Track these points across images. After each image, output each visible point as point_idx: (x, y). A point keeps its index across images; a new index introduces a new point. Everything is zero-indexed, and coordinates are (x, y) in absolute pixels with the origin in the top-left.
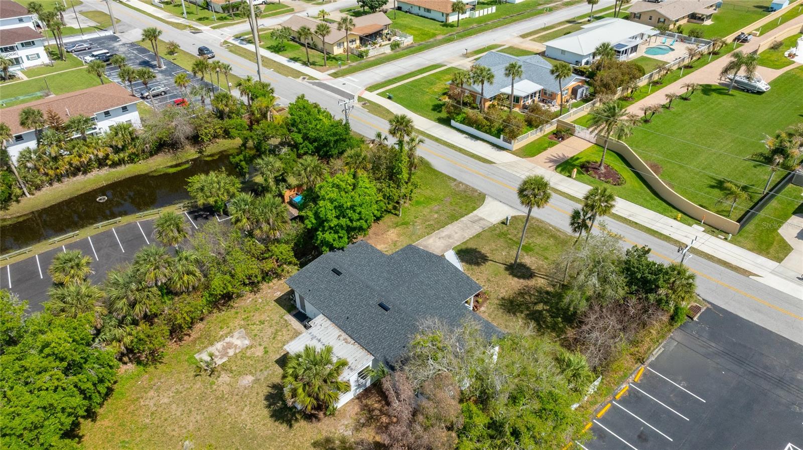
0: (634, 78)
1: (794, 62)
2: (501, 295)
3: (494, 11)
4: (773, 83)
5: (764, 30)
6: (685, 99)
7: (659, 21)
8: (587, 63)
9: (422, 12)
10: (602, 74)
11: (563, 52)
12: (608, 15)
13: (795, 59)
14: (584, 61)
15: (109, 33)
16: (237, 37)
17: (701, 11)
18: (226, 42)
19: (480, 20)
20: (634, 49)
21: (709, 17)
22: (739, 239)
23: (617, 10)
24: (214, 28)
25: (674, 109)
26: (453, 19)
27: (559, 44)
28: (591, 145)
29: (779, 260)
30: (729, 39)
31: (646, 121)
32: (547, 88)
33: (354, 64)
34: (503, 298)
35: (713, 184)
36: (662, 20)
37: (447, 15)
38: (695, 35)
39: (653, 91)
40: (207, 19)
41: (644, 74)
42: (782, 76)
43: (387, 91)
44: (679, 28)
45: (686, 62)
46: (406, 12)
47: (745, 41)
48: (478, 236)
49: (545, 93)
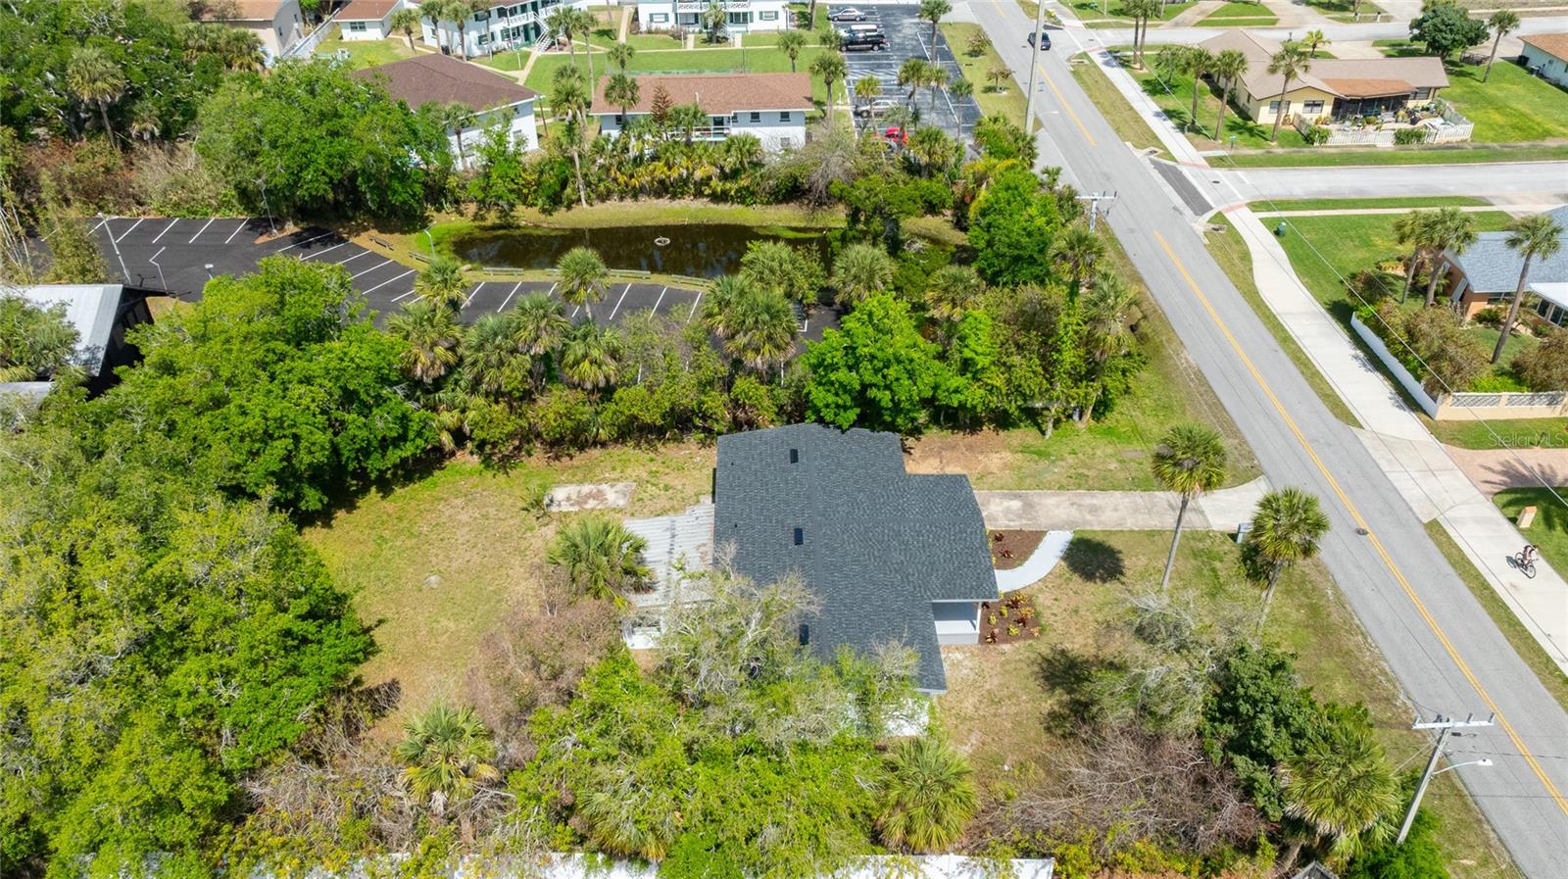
2: (1067, 646)
16: (1111, 51)
18: (1082, 55)
34: (1063, 652)
46: (1533, 72)
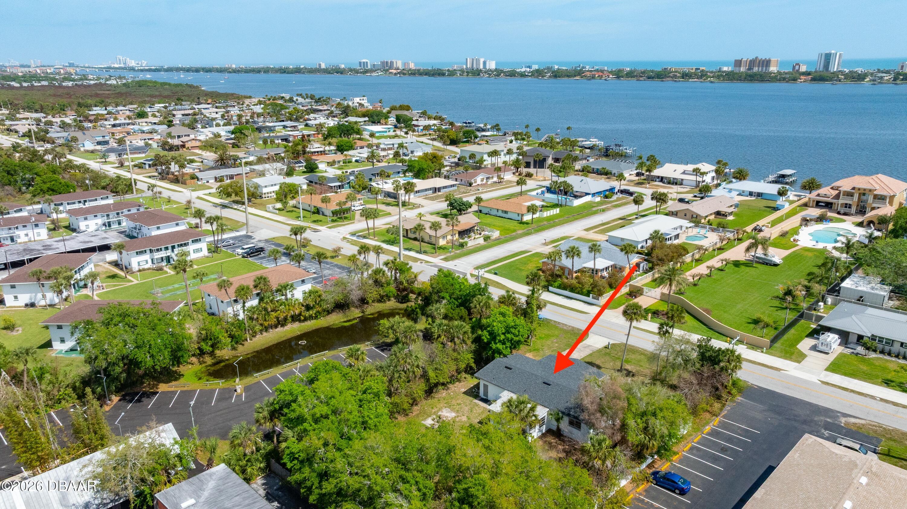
0: (680, 255)
1: (798, 245)
3: (558, 212)
4: (785, 259)
5: (774, 223)
6: (722, 270)
7: (692, 217)
8: (642, 247)
9: (500, 214)
10: (656, 252)
11: (622, 239)
12: (651, 214)
13: (798, 243)
14: (640, 246)
15: (243, 233)
16: (353, 234)
17: (724, 209)
18: (344, 238)
19: (549, 219)
20: (677, 237)
21: (731, 214)
22: (770, 351)
23: (658, 209)
24: (330, 228)
25: (715, 277)
26: (527, 218)
27: (619, 233)
28: (657, 300)
29: (799, 362)
30: (749, 229)
31: (695, 285)
32: (617, 263)
33: (458, 252)
35: (749, 321)
36: (695, 216)
37: (522, 215)
38: (722, 226)
39: (696, 266)
40: (321, 221)
41: (688, 253)
42: (790, 255)
43: (492, 269)
44: (709, 221)
45: (718, 246)
46: (486, 214)
47: (760, 231)
48: (591, 355)
49: (616, 267)
